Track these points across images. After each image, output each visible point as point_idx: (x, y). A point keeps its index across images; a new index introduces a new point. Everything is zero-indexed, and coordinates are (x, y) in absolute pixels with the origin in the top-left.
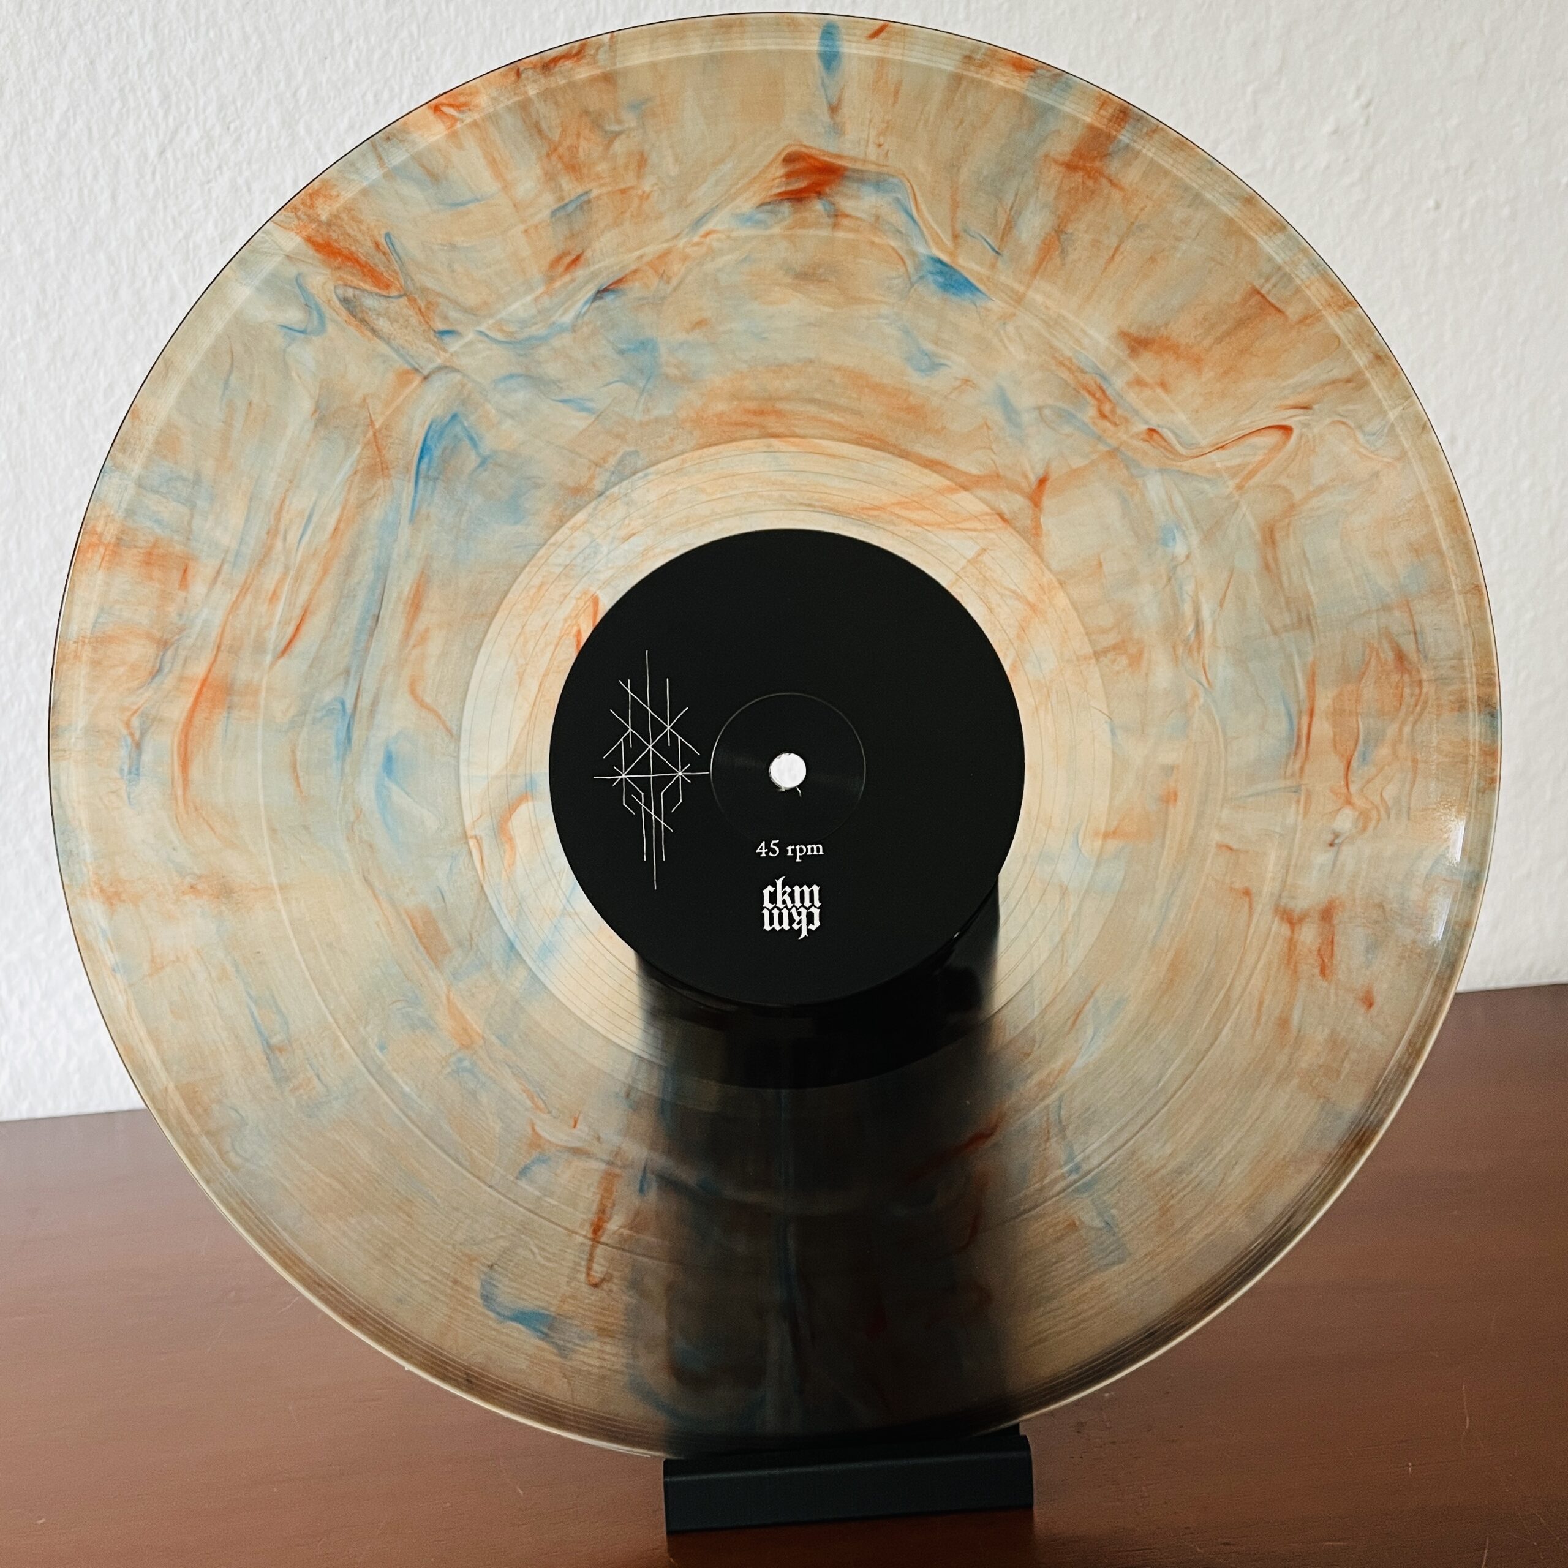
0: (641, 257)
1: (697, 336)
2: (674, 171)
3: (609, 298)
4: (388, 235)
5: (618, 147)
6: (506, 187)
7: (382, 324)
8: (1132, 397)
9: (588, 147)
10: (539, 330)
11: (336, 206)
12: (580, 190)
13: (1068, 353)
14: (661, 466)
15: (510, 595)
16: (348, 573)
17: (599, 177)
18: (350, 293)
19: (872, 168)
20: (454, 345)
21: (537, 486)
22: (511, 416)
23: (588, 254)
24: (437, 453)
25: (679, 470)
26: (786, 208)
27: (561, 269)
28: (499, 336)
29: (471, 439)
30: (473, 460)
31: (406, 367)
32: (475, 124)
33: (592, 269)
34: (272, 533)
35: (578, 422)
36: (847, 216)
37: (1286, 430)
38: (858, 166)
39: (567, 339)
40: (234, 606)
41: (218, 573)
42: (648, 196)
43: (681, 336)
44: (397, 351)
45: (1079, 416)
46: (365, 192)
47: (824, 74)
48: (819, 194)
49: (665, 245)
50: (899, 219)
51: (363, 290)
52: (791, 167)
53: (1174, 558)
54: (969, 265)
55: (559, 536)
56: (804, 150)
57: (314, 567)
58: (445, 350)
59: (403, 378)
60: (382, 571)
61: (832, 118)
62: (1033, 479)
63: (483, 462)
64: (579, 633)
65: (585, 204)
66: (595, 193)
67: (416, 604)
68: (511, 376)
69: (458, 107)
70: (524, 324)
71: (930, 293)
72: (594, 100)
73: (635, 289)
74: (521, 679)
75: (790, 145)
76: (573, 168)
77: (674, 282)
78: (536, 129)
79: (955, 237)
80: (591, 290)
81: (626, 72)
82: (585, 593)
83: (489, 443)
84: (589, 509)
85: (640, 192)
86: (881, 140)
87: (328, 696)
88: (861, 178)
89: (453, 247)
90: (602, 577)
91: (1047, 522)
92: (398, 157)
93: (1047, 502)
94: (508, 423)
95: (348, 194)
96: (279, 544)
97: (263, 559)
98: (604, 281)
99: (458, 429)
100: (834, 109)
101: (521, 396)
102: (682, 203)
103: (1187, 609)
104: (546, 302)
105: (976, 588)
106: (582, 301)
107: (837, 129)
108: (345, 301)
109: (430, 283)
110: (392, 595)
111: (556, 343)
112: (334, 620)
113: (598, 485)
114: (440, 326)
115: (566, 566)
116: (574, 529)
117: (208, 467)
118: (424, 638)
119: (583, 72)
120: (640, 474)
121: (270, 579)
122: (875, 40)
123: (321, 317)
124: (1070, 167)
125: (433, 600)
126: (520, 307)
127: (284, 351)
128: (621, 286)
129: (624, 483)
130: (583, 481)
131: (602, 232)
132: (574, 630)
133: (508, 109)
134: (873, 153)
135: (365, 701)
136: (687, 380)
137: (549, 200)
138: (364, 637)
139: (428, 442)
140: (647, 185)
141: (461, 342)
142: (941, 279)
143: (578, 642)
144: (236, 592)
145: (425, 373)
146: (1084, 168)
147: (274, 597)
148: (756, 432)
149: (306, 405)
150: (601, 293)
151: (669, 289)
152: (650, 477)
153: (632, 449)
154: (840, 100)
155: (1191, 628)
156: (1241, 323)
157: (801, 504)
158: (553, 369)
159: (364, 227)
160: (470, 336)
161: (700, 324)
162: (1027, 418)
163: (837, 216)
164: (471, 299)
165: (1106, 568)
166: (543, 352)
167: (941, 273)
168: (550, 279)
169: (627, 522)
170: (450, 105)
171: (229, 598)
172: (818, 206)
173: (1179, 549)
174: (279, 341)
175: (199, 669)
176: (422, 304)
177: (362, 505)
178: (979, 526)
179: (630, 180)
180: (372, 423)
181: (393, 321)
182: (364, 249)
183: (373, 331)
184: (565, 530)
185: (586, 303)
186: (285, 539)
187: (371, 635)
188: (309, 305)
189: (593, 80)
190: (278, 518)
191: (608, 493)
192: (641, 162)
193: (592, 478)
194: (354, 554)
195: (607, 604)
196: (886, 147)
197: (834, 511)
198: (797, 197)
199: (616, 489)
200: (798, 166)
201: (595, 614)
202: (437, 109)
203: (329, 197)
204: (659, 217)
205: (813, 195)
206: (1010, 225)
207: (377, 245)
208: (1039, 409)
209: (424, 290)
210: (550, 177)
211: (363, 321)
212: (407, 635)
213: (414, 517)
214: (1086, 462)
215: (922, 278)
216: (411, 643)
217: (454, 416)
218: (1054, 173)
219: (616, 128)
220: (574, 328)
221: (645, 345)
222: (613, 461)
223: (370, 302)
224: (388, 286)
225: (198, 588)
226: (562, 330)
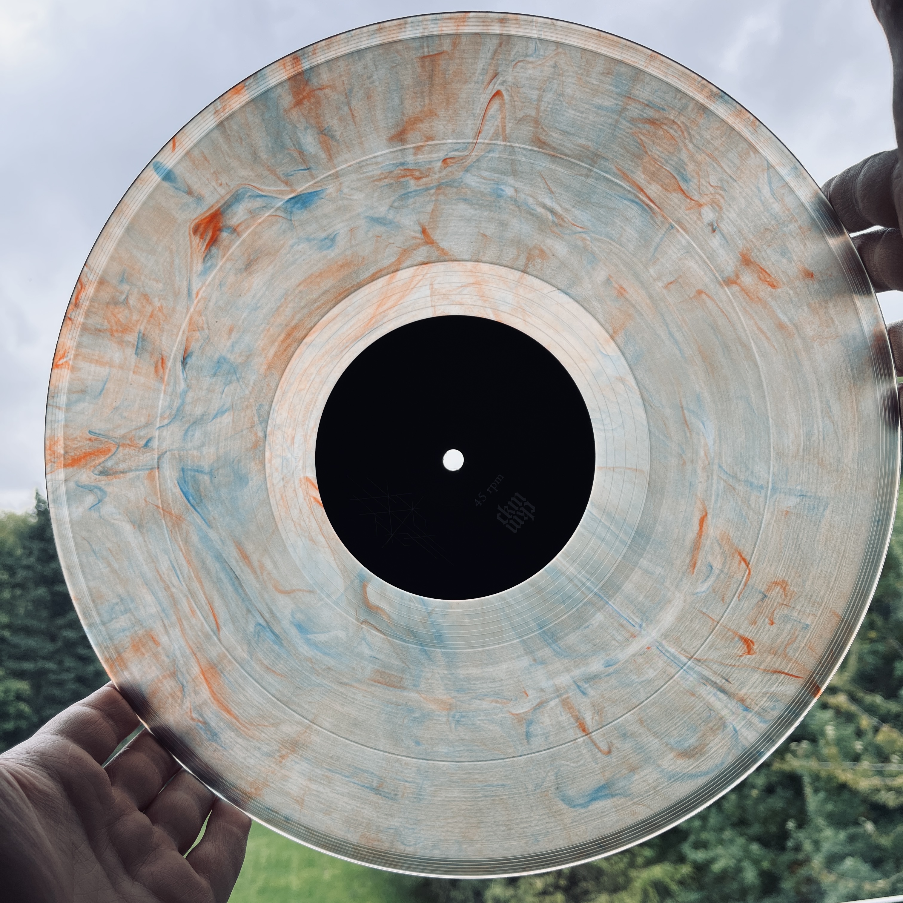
0: (184, 332)
1: (234, 335)
2: (160, 286)
3: (190, 361)
4: (90, 432)
5: (132, 302)
6: (111, 364)
7: (122, 466)
8: (422, 158)
9: (122, 315)
10: (177, 403)
11: (61, 442)
12: (136, 334)
13: (378, 172)
14: (275, 400)
15: (275, 514)
16: (208, 572)
17: (137, 321)
18: (100, 468)
19: (228, 197)
20: (155, 444)
21: (239, 461)
22: (203, 445)
23: (164, 353)
24: (191, 490)
25: (284, 393)
26: (214, 250)
27: (161, 371)
28: (166, 422)
29: (198, 471)
30: (207, 478)
31: (147, 472)
32: (76, 356)
33: (172, 357)
34: (167, 588)
35: (227, 419)
36: (238, 226)
37: (498, 93)
38: (222, 202)
39: (191, 394)
40: (183, 632)
41: (165, 626)
42: (162, 307)
43: (229, 343)
44: (136, 470)
45: (410, 190)
46: (66, 426)
47: (173, 184)
48: (220, 230)
49: (188, 318)
50: (259, 203)
51: (103, 462)
52: (199, 234)
53: (511, 198)
54: (302, 188)
55: (268, 471)
56: (196, 221)
57: (195, 584)
58: (154, 450)
59: (151, 478)
60: (219, 558)
61: (193, 196)
62: (419, 235)
63: (211, 474)
64: (315, 499)
65: (143, 337)
66: (142, 328)
67: (245, 557)
68: (187, 431)
69: (63, 356)
70: (170, 407)
71: (300, 215)
72: (105, 295)
73: (194, 346)
74: (314, 541)
75: (190, 226)
76: (125, 329)
77: (205, 326)
78: (98, 331)
79: (287, 183)
80: (179, 365)
81: (105, 272)
82: (300, 480)
83: (205, 465)
84: (267, 448)
85: (157, 309)
86: (219, 182)
87: (251, 628)
88: (228, 205)
89: (116, 409)
90: (300, 467)
91: (444, 244)
92: (62, 400)
93: (436, 236)
94: (205, 450)
95: (60, 433)
96: (173, 590)
97: (174, 602)
98: (180, 358)
99: (189, 473)
100: (190, 192)
101: (198, 434)
102: (176, 295)
103: (540, 210)
104: (170, 389)
105: (445, 302)
106: (181, 373)
107: (199, 199)
108: (101, 473)
109: (123, 431)
110: (233, 563)
111: (189, 399)
112: (223, 596)
113: (260, 434)
114: (142, 443)
115: (283, 479)
116: (270, 462)
117: (120, 590)
118: (262, 566)
119: (90, 291)
120: (272, 412)
121: (184, 605)
122: (176, 150)
123: (100, 489)
124: (299, 103)
125: (250, 548)
126: (162, 402)
127: (100, 517)
128: (188, 352)
129: (270, 422)
130: (254, 439)
131: (161, 340)
132: (312, 499)
133: (81, 336)
134: (222, 191)
135: (267, 615)
136: (249, 356)
137: (130, 351)
138: (241, 591)
139: (184, 490)
140: (157, 303)
141: (157, 439)
142: (299, 205)
143: (318, 502)
144: (178, 625)
145: (156, 466)
146: (304, 98)
147: (193, 612)
148: (295, 345)
149: (128, 527)
150: (184, 362)
151: (206, 331)
152: (276, 408)
153: (257, 405)
154: (189, 187)
155: (550, 217)
156: (431, 77)
157: (342, 351)
158: (199, 411)
159: (79, 439)
160: (157, 433)
161: (231, 330)
162: (390, 216)
163: (234, 230)
164: (143, 420)
165: (488, 233)
166: (188, 408)
167: (297, 203)
168: (162, 379)
169: (286, 436)
170: (60, 359)
171: (178, 631)
172: (224, 235)
173: (509, 191)
174: (95, 515)
175: (196, 670)
176: (128, 442)
177: (186, 541)
178: (420, 278)
179: (149, 309)
180: (158, 507)
181: (124, 461)
182: (86, 446)
183: (123, 472)
184: (267, 465)
185: (183, 372)
186: (174, 586)
187: (241, 586)
188: (90, 489)
189: (97, 290)
190: (164, 581)
191: (268, 433)
192: (146, 297)
193: (256, 434)
194: (203, 562)
195: (312, 474)
196: (224, 182)
197: (357, 339)
198: (213, 241)
199: (269, 429)
200: (201, 230)
201: (313, 484)
202: (57, 366)
203: (56, 443)
204: (174, 310)
205: (218, 233)
206: (301, 152)
207: (90, 440)
208: (392, 207)
209: (124, 437)
210: (121, 343)
211: (115, 473)
212: (254, 572)
213: (210, 525)
214: (432, 203)
215: (291, 213)
216: (259, 572)
217: (183, 470)
218: (295, 114)
219: (123, 297)
220: (189, 387)
221: (221, 362)
222: (256, 419)
223: (110, 464)
224: (109, 450)
225: (164, 639)
226: (185, 393)
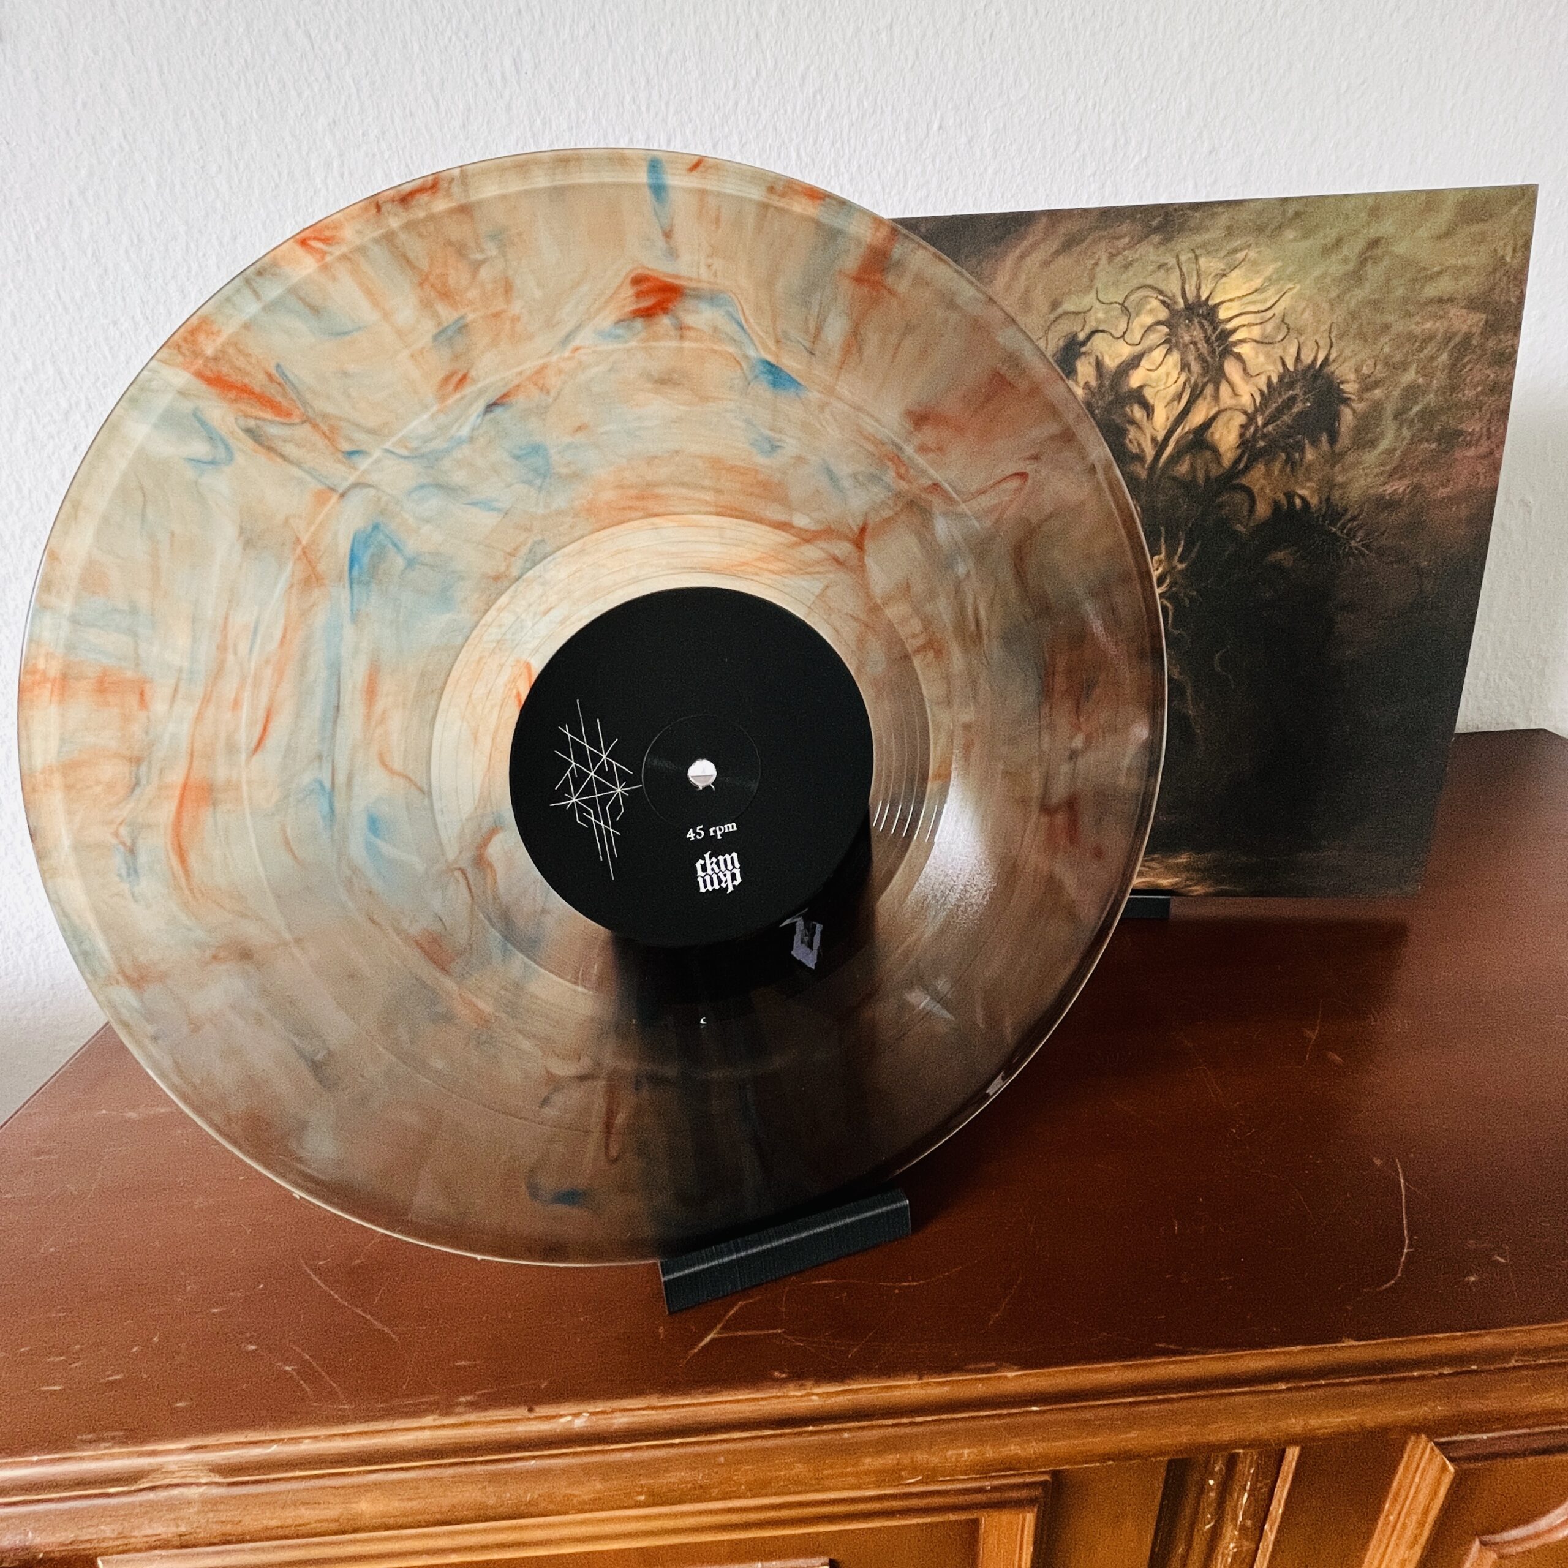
0: (521, 373)
1: (580, 438)
2: (538, 294)
3: (498, 411)
4: (278, 366)
5: (484, 273)
6: (386, 316)
7: (289, 449)
8: (921, 460)
9: (457, 276)
10: (439, 444)
11: (220, 341)
12: (455, 315)
13: (871, 430)
14: (566, 550)
15: (452, 674)
16: (303, 673)
17: (471, 302)
18: (252, 423)
19: (705, 285)
20: (364, 464)
21: (461, 578)
22: (428, 521)
23: (473, 373)
24: (366, 560)
25: (582, 551)
26: (639, 323)
27: (451, 387)
28: (405, 453)
29: (395, 545)
30: (400, 562)
31: (320, 487)
32: (344, 257)
33: (479, 385)
34: (222, 648)
35: (487, 520)
36: (689, 328)
37: (1023, 475)
38: (693, 285)
39: (466, 450)
40: (199, 718)
41: (176, 690)
42: (519, 319)
43: (568, 439)
44: (309, 473)
45: (884, 478)
46: (247, 326)
47: (656, 203)
48: (665, 311)
49: (541, 362)
50: (730, 328)
51: (264, 420)
52: (639, 288)
53: (957, 577)
54: (790, 363)
55: (488, 618)
56: (647, 272)
57: (268, 672)
58: (355, 469)
59: (321, 499)
60: (335, 669)
61: (667, 243)
62: (856, 530)
63: (411, 563)
64: (518, 695)
65: (463, 328)
66: (471, 317)
67: (371, 692)
68: (422, 487)
69: (326, 241)
70: (427, 440)
71: (763, 389)
72: (456, 230)
73: (520, 401)
74: (475, 738)
75: (635, 269)
76: (446, 295)
77: (553, 393)
78: (405, 261)
79: (778, 342)
80: (481, 404)
81: (480, 203)
82: (518, 661)
83: (412, 546)
84: (510, 592)
85: (510, 316)
86: (710, 261)
87: (307, 779)
88: (698, 295)
89: (345, 374)
90: (531, 646)
91: (869, 561)
92: (273, 291)
93: (869, 545)
94: (426, 529)
95: (229, 328)
96: (231, 657)
97: (218, 672)
98: (491, 396)
99: (381, 537)
100: (668, 235)
101: (435, 503)
102: (550, 324)
103: (970, 612)
104: (442, 419)
105: (825, 617)
106: (475, 415)
107: (672, 253)
108: (248, 431)
109: (330, 409)
110: (347, 687)
111: (458, 454)
112: (298, 716)
113: (515, 572)
114: (346, 446)
115: (498, 642)
116: (501, 610)
117: (143, 597)
118: (383, 720)
119: (440, 205)
120: (549, 559)
121: (228, 687)
122: (694, 173)
123: (227, 447)
124: (858, 280)
125: (387, 686)
126: (419, 425)
127: (196, 483)
128: (507, 399)
129: (537, 567)
130: (502, 569)
131: (483, 352)
132: (515, 692)
133: (376, 241)
134: (704, 274)
135: (341, 778)
136: (576, 476)
137: (429, 327)
138: (329, 726)
139: (355, 551)
140: (517, 307)
141: (369, 461)
142: (770, 377)
143: (520, 701)
144: (197, 705)
145: (341, 490)
146: (868, 281)
147: (236, 704)
148: (641, 514)
149: (230, 531)
150: (490, 407)
151: (551, 400)
152: (558, 560)
153: (540, 538)
154: (672, 226)
155: (973, 628)
156: (988, 399)
157: (684, 568)
158: (459, 477)
159: (253, 361)
160: (377, 454)
161: (579, 429)
162: (847, 483)
163: (681, 329)
164: (372, 422)
165: (914, 590)
166: (447, 463)
167: (771, 372)
168: (442, 398)
169: (544, 598)
170: (315, 238)
171: (191, 711)
172: (665, 321)
173: (961, 569)
174: (190, 474)
175: (176, 777)
176: (325, 428)
177: (304, 613)
178: (822, 569)
179: (499, 305)
180: (298, 541)
181: (298, 445)
182: (258, 381)
183: (283, 457)
184: (492, 612)
185: (478, 416)
186: (235, 654)
187: (335, 722)
188: (212, 437)
189: (451, 212)
190: (225, 637)
191: (524, 577)
192: (508, 288)
193: (508, 567)
194: (305, 657)
195: (538, 665)
196: (714, 268)
197: (710, 570)
198: (647, 314)
199: (531, 573)
200: (645, 286)
201: (530, 675)
202: (303, 243)
203: (210, 334)
204: (531, 337)
205: (660, 312)
206: (819, 330)
207: (270, 376)
208: (855, 476)
209: (325, 416)
210: (426, 305)
211: (270, 449)
212: (368, 717)
213: (355, 617)
214: (891, 513)
215: (756, 377)
216: (373, 723)
217: (376, 527)
218: (846, 285)
219: (479, 256)
220: (471, 439)
221: (536, 449)
222: (524, 550)
223: (273, 430)
224: (289, 415)
225: (159, 707)
226: (460, 442)
